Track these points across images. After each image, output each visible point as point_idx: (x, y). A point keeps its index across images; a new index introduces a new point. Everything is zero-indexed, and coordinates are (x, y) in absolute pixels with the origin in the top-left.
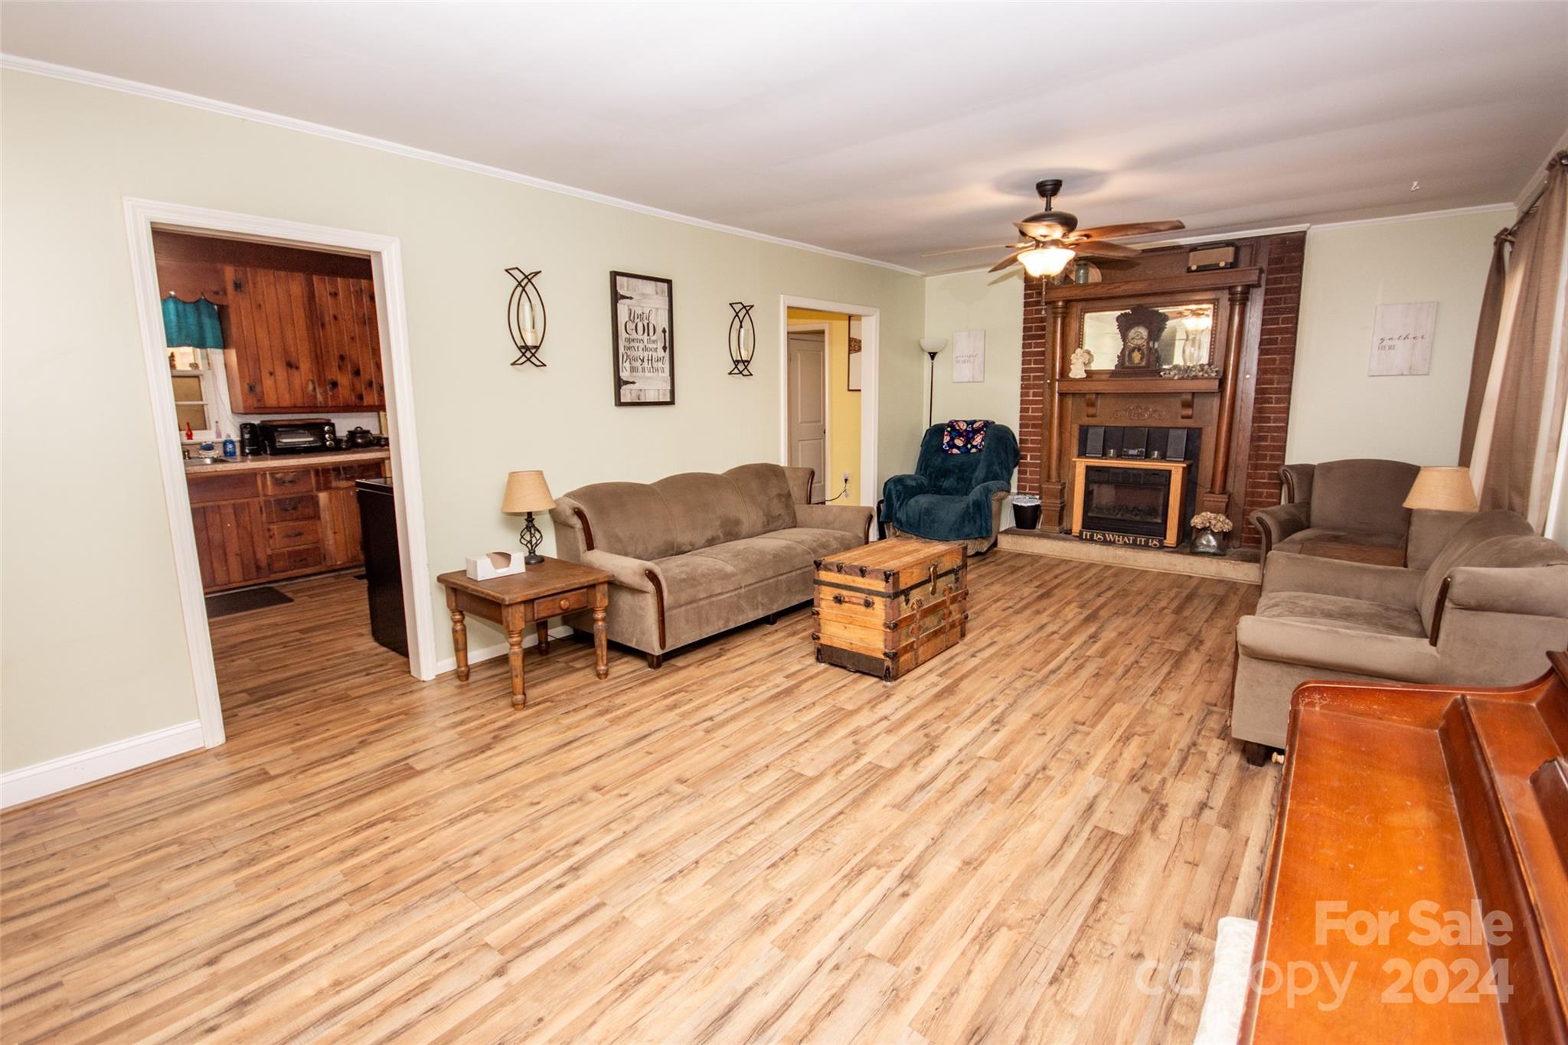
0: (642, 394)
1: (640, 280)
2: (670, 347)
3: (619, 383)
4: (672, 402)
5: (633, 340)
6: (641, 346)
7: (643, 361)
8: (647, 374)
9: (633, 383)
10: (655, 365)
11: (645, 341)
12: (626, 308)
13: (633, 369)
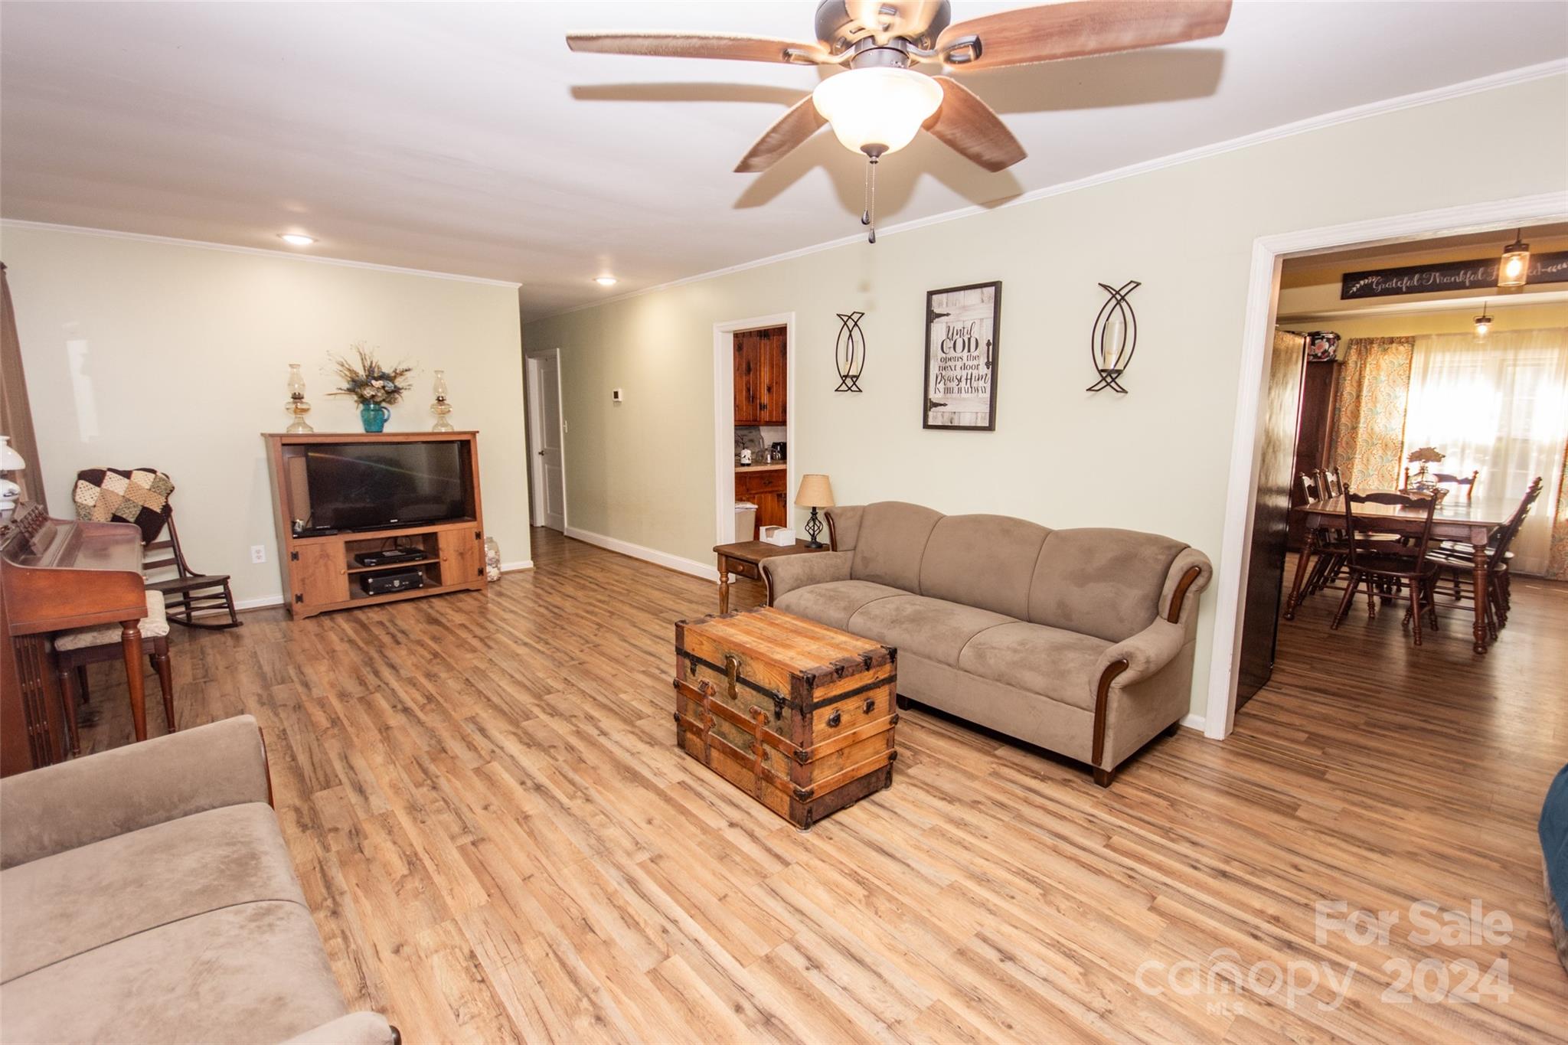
0: (956, 417)
1: (962, 292)
2: (993, 364)
3: (928, 405)
4: (991, 428)
5: (950, 359)
6: (959, 364)
7: (960, 381)
8: (964, 395)
9: (945, 405)
10: (975, 384)
11: (965, 358)
12: (944, 325)
13: (948, 390)
